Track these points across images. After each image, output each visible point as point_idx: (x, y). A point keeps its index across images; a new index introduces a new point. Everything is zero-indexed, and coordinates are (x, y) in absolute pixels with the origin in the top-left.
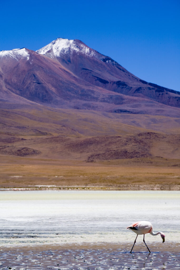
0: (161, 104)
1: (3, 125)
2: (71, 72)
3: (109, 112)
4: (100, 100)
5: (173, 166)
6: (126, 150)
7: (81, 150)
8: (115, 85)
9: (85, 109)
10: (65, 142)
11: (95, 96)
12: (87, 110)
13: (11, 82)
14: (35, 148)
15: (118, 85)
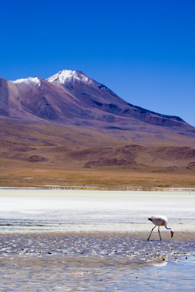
0: (144, 123)
1: (19, 137)
2: (73, 96)
3: (103, 128)
4: (96, 119)
5: (153, 172)
6: (116, 159)
7: (80, 158)
8: (108, 107)
9: (84, 126)
10: (67, 152)
11: (92, 116)
12: (85, 126)
13: (26, 103)
14: (44, 156)
15: (110, 107)
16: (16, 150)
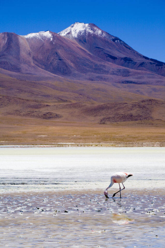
0: (160, 76)
1: (31, 94)
2: (86, 50)
3: (118, 83)
4: (110, 73)
6: (132, 114)
7: (95, 115)
8: (123, 60)
9: (98, 81)
10: (82, 108)
11: (107, 70)
12: (100, 81)
13: (38, 59)
14: (57, 113)
15: (125, 60)
16: (29, 107)
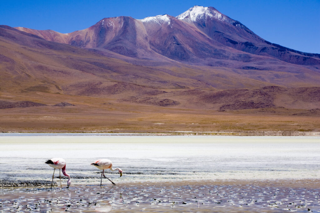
0: (283, 62)
1: (148, 79)
2: (205, 35)
3: (238, 69)
4: (230, 58)
5: (293, 115)
6: (253, 101)
7: (214, 102)
8: (244, 45)
9: (218, 66)
10: (200, 95)
11: (227, 55)
12: (219, 67)
13: (155, 43)
14: (175, 100)
15: (246, 45)
16: (145, 93)
